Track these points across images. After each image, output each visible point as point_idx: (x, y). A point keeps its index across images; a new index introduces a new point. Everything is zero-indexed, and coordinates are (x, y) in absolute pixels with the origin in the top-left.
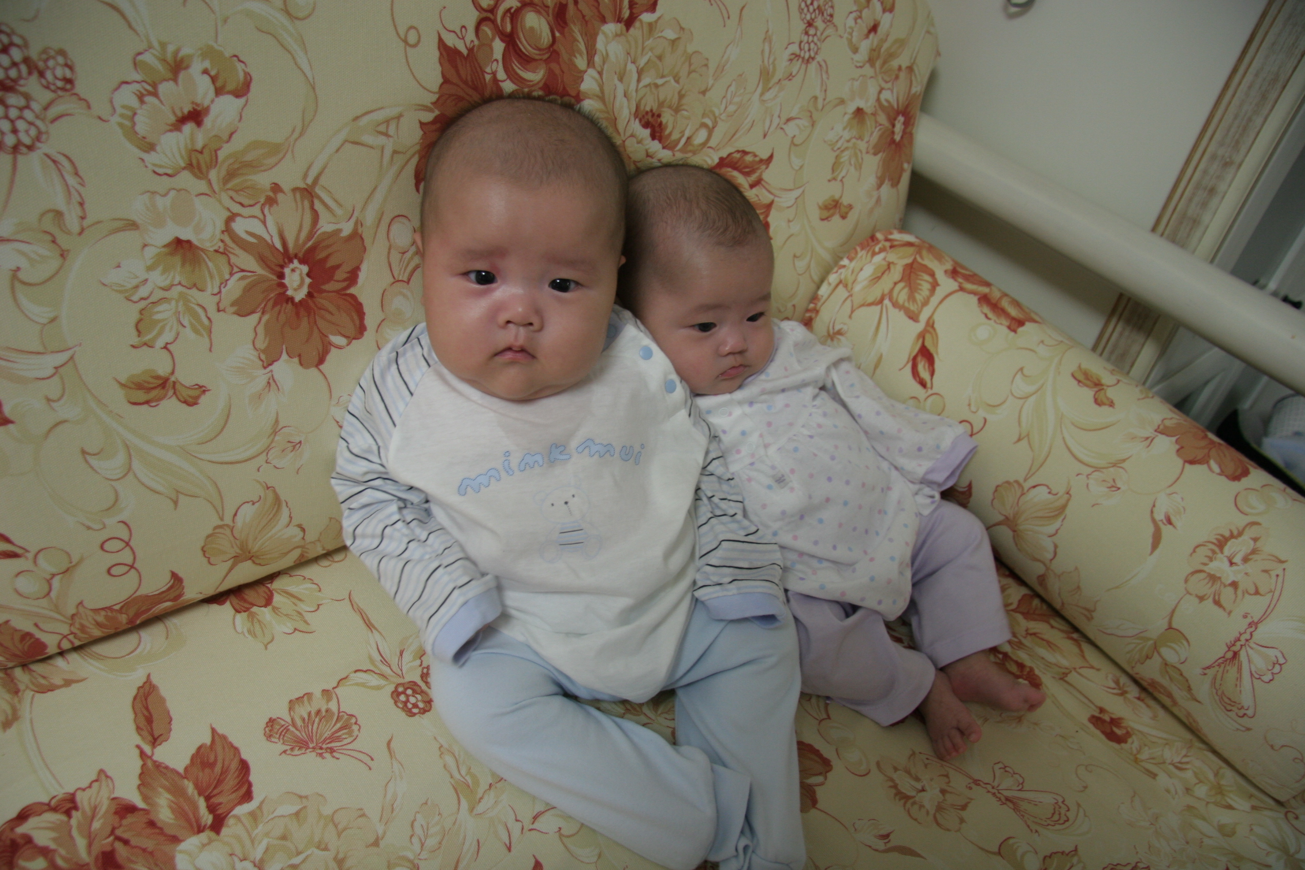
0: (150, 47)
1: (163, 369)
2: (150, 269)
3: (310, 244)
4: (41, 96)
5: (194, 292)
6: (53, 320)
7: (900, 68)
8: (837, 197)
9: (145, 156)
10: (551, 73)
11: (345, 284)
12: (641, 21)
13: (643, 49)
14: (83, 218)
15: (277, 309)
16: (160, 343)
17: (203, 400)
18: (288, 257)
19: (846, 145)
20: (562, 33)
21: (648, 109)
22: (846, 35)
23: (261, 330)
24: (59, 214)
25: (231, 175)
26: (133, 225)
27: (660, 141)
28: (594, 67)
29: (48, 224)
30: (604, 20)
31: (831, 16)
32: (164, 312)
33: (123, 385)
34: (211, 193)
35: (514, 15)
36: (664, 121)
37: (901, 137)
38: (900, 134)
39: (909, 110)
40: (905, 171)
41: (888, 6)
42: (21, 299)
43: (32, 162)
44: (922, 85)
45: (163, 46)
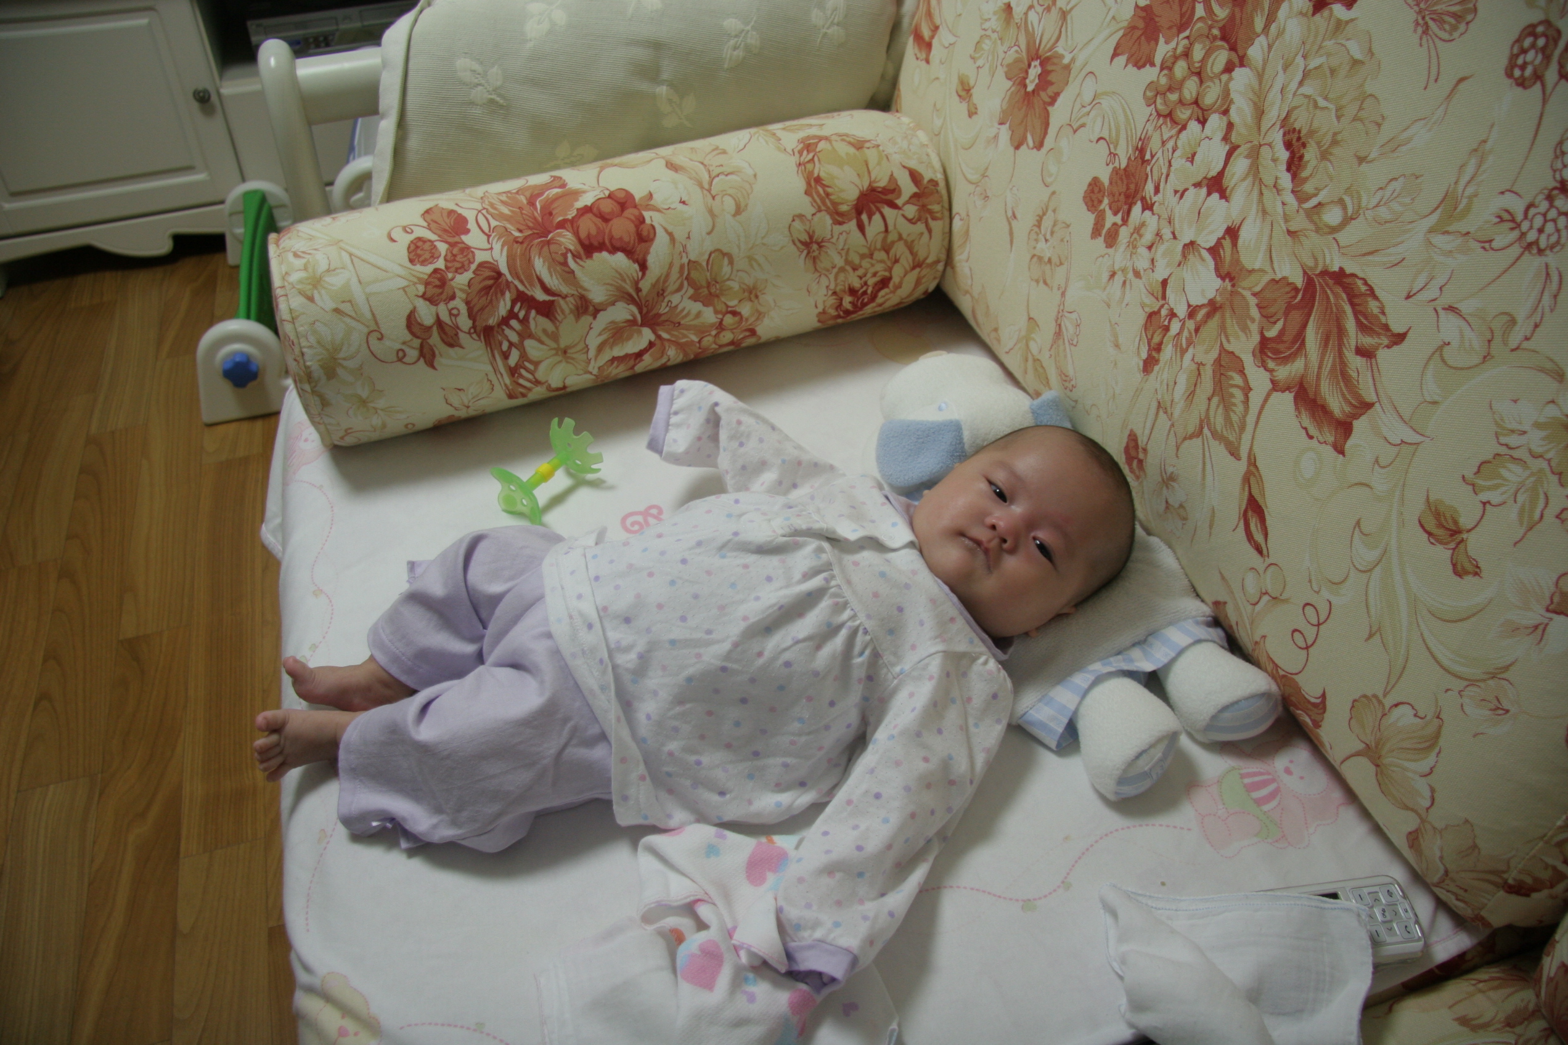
18: (1037, 55)
19: (1523, 454)
32: (987, 46)
36: (1307, 157)
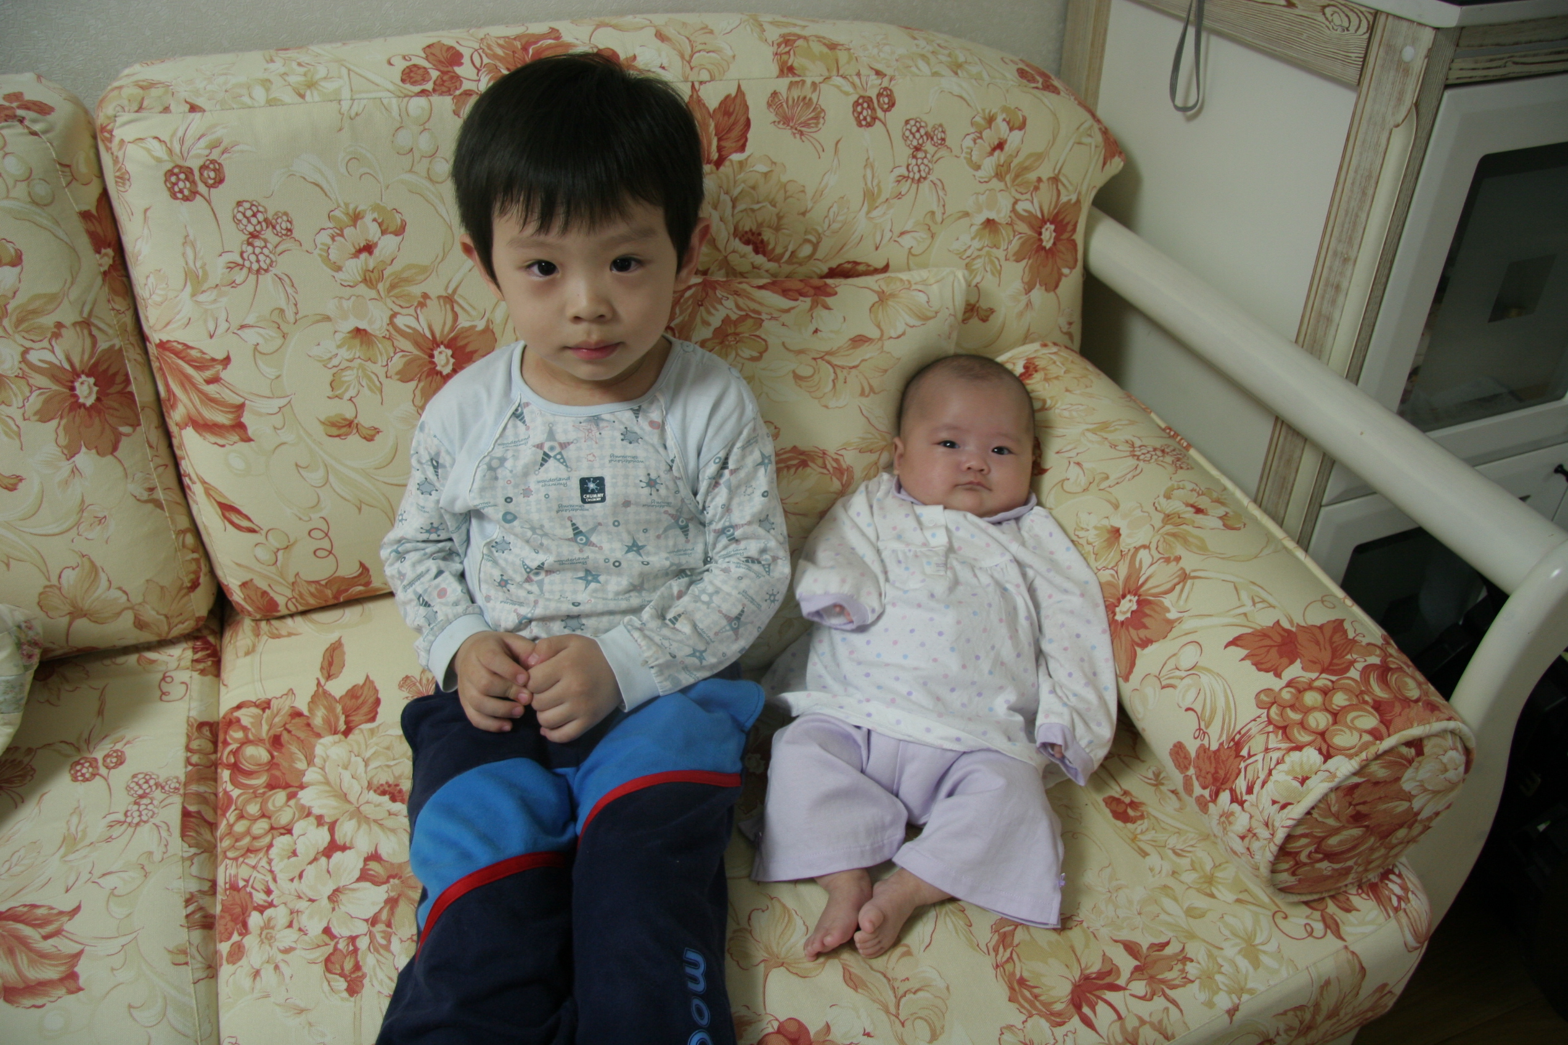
0: (339, 206)
1: (349, 414)
2: (339, 347)
3: (452, 335)
4: (274, 240)
5: (369, 364)
6: (278, 377)
7: (1039, 180)
8: (973, 301)
9: (335, 274)
12: (731, 161)
13: (735, 182)
14: (296, 314)
15: (430, 378)
16: (347, 396)
17: (378, 438)
18: (436, 344)
19: (976, 253)
21: (747, 229)
22: (964, 155)
23: (418, 392)
24: (282, 311)
25: (393, 287)
26: (328, 319)
27: (764, 254)
29: (276, 317)
31: (943, 139)
32: (349, 376)
33: (323, 423)
34: (379, 298)
36: (765, 238)
37: (1054, 244)
38: (1052, 241)
39: (1060, 218)
40: (1066, 276)
41: (1017, 125)
42: (260, 363)
43: (267, 279)
44: (1079, 194)
45: (347, 205)
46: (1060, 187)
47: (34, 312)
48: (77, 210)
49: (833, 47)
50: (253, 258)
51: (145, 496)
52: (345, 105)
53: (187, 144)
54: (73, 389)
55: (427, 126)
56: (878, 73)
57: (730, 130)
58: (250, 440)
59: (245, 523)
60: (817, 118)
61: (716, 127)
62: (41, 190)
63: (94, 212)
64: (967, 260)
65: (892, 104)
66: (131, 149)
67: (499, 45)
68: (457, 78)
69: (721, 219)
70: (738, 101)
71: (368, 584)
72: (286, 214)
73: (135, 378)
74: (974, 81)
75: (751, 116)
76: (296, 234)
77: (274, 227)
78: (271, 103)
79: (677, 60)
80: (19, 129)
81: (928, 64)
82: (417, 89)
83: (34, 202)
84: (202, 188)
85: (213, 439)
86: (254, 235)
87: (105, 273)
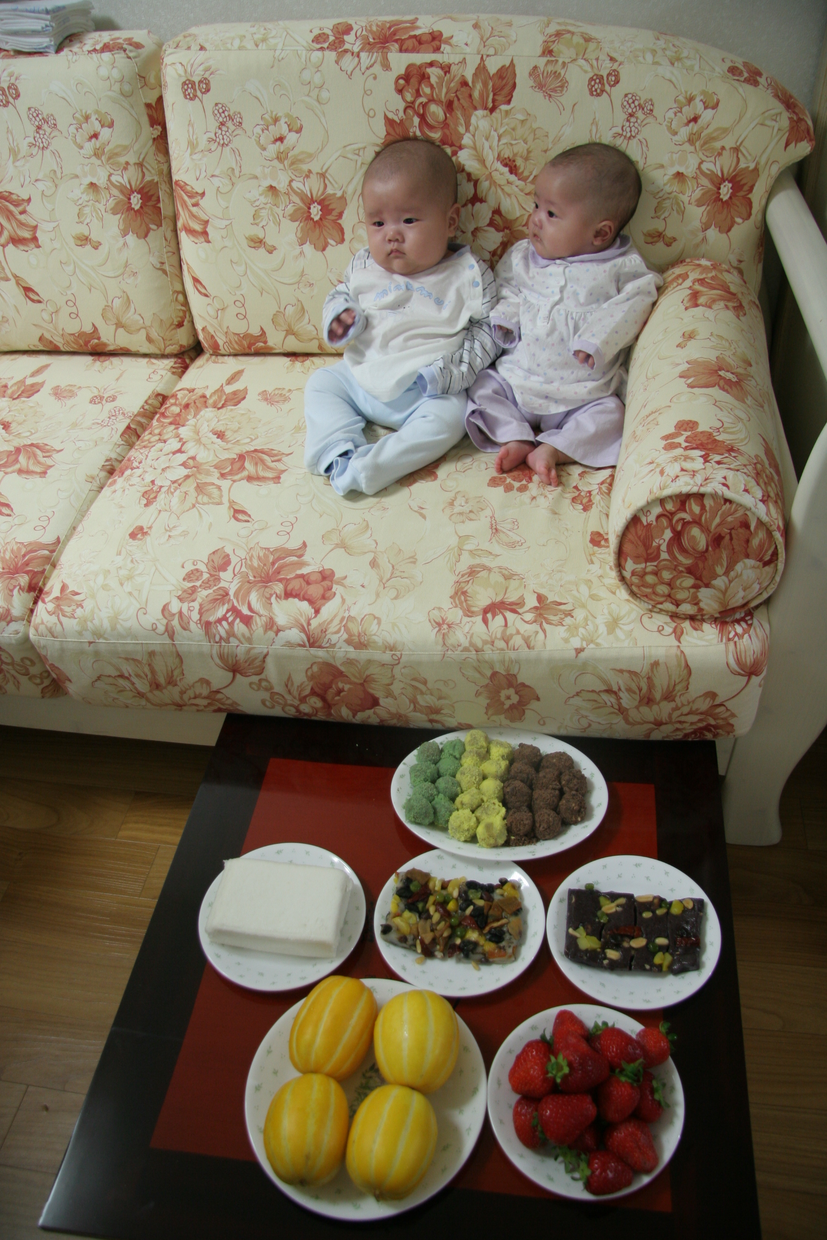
0: (267, 112)
1: (261, 236)
2: (260, 195)
3: (323, 197)
4: (232, 128)
5: (275, 207)
6: (227, 207)
7: (723, 148)
8: (661, 229)
9: (262, 152)
10: (444, 135)
11: (336, 218)
12: (500, 110)
13: (502, 124)
14: (240, 172)
15: (307, 222)
16: (261, 225)
17: (274, 252)
18: (312, 201)
19: (667, 196)
20: (451, 114)
21: (506, 156)
22: (666, 123)
23: (299, 229)
24: (233, 170)
25: (292, 163)
26: (256, 178)
27: (516, 175)
28: (469, 132)
29: (230, 172)
30: (475, 109)
31: (651, 110)
32: (264, 213)
33: (247, 238)
34: (285, 169)
35: (424, 106)
36: (518, 164)
37: (730, 198)
38: (728, 196)
39: (738, 179)
40: (739, 224)
41: (711, 105)
42: (219, 197)
43: (227, 150)
44: (758, 164)
45: (272, 112)
46: (740, 155)
47: (117, 154)
48: (144, 101)
49: (588, 40)
50: (221, 137)
51: (158, 266)
52: (278, 53)
53: (195, 67)
54: (129, 199)
55: (320, 69)
56: (612, 59)
57: (502, 89)
58: (208, 242)
59: (203, 291)
60: (562, 87)
61: (493, 85)
62: (127, 88)
63: (154, 104)
64: (660, 199)
65: (617, 82)
66: (169, 68)
67: (377, 25)
68: (343, 42)
69: (490, 148)
70: (510, 70)
71: (265, 342)
72: (239, 113)
73: (163, 200)
74: (685, 71)
75: (517, 81)
76: (244, 126)
77: (233, 120)
78: (241, 48)
79: (478, 40)
80: (123, 55)
81: (654, 56)
82: (319, 46)
83: (122, 94)
84: (199, 94)
85: (193, 239)
86: (222, 124)
87: (154, 139)
